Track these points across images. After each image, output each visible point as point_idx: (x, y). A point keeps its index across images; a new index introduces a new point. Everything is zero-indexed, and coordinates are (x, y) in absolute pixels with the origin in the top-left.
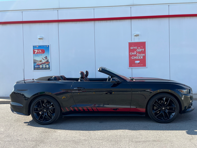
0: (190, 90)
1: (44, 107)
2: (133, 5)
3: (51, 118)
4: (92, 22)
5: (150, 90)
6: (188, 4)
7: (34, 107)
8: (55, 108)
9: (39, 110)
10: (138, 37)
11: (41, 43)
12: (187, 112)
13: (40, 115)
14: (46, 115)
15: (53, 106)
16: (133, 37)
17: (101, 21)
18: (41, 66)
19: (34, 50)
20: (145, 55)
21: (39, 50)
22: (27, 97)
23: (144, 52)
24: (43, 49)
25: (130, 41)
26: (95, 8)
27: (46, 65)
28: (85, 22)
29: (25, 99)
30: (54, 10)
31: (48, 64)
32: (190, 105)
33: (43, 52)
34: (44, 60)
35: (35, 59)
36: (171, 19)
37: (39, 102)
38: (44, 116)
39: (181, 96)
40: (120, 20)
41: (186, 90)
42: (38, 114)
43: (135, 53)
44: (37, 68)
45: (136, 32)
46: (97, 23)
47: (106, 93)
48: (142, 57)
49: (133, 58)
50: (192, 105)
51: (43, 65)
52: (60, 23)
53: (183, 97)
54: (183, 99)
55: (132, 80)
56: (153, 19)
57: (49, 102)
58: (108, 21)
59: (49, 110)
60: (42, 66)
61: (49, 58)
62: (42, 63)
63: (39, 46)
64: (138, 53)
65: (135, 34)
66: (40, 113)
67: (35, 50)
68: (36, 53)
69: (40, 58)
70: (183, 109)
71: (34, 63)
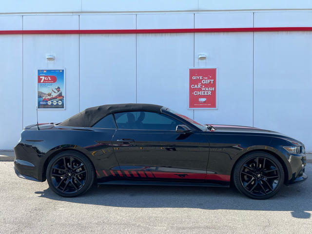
0: (301, 147)
1: (69, 168)
2: (198, 11)
3: (78, 188)
4: (133, 36)
5: (239, 146)
6: (285, 11)
7: (53, 167)
8: (85, 172)
9: (59, 172)
10: (204, 61)
11: (51, 66)
12: (297, 182)
13: (62, 181)
14: (70, 182)
15: (83, 169)
16: (197, 60)
17: (148, 35)
18: (50, 103)
19: (39, 77)
20: (215, 89)
21: (47, 77)
22: (41, 152)
23: (214, 85)
24: (54, 76)
25: (192, 68)
26: (138, 13)
27: (57, 102)
28: (122, 35)
29: (38, 155)
30: (74, 14)
31: (61, 100)
32: (301, 172)
33: (54, 80)
34: (55, 92)
35: (40, 91)
36: (257, 35)
37: (62, 160)
38: (67, 182)
39: (287, 156)
40: (177, 34)
41: (296, 148)
42: (58, 179)
43: (199, 86)
44: (44, 105)
45: (202, 54)
46: (141, 37)
47: (168, 149)
48: (210, 93)
49: (195, 93)
50: (304, 172)
51: (52, 100)
52: (83, 35)
53: (290, 157)
54: (289, 161)
55: (210, 128)
56: (228, 33)
57: (77, 162)
58: (159, 34)
59: (76, 174)
60: (52, 102)
61: (63, 90)
62: (51, 97)
63: (47, 71)
64: (203, 86)
65: (200, 56)
66: (62, 178)
67: (41, 77)
68: (42, 81)
69: (49, 90)
70: (290, 178)
71: (39, 97)
